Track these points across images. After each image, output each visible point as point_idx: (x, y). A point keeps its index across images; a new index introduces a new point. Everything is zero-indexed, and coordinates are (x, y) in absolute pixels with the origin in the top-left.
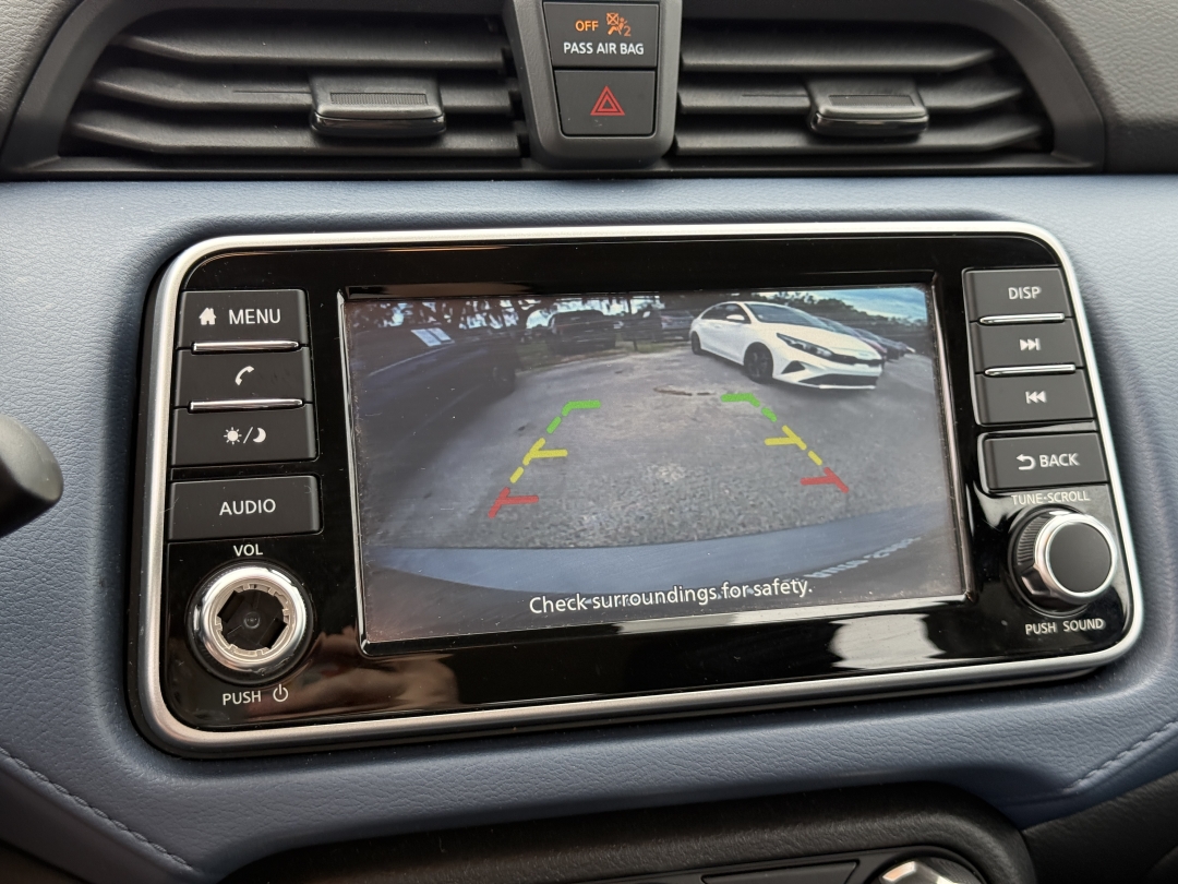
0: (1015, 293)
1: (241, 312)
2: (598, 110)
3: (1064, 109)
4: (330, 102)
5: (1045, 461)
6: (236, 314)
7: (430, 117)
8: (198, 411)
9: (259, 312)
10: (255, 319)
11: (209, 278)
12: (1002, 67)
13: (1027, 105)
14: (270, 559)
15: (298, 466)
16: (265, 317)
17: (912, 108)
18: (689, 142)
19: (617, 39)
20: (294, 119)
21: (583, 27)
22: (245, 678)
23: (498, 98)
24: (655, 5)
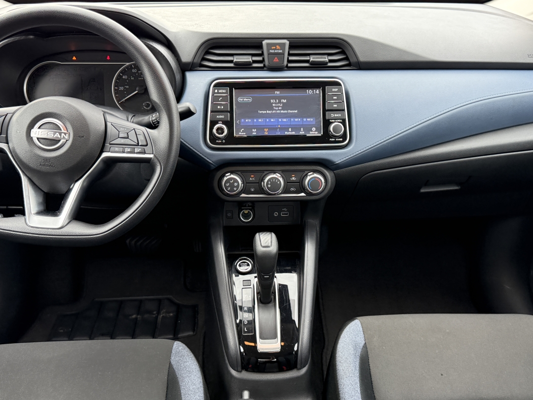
0: (333, 90)
1: (221, 90)
2: (275, 60)
3: (353, 59)
4: (236, 59)
5: (335, 115)
7: (250, 62)
8: (215, 104)
11: (217, 86)
12: (343, 52)
13: (347, 59)
14: (223, 124)
15: (227, 112)
16: (224, 91)
17: (326, 59)
18: (290, 65)
19: (278, 50)
20: (231, 62)
21: (273, 48)
22: (219, 138)
23: (260, 58)
24: (284, 44)
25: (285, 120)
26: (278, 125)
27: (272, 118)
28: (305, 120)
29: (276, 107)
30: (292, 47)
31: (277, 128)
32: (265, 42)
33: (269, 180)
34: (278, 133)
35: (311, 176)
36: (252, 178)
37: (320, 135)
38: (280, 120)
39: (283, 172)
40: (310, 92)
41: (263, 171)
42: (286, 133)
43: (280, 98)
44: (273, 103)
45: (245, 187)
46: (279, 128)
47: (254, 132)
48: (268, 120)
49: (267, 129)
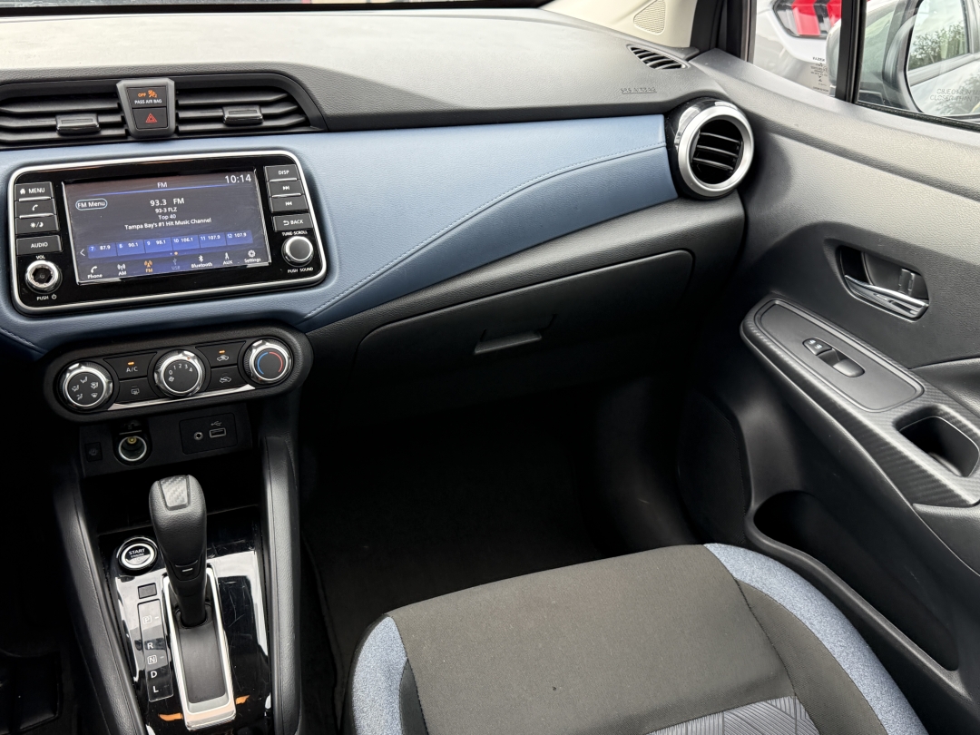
0: (280, 173)
1: (33, 189)
2: (148, 121)
3: (311, 113)
4: (61, 123)
5: (292, 222)
6: (31, 190)
7: (94, 126)
8: (22, 219)
11: (23, 179)
12: (289, 99)
13: (299, 111)
14: (47, 259)
15: (55, 233)
16: (40, 190)
17: (257, 113)
18: (182, 128)
19: (152, 98)
20: (52, 129)
21: (141, 95)
22: (42, 292)
23: (117, 118)
24: (164, 87)
25: (188, 240)
26: (173, 252)
27: (158, 237)
28: (230, 236)
29: (163, 214)
30: (181, 91)
31: (172, 258)
32: (121, 85)
33: (169, 367)
34: (177, 268)
35: (258, 349)
36: (130, 367)
37: (266, 264)
38: (176, 241)
39: (199, 349)
40: (232, 179)
41: (154, 350)
42: (194, 266)
44: (155, 207)
45: (117, 389)
46: (176, 257)
47: (120, 270)
48: (149, 243)
49: (151, 262)
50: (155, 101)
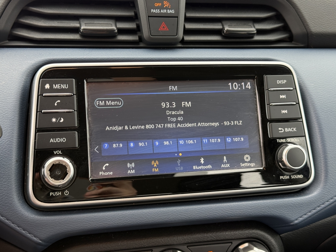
0: (279, 82)
1: (57, 85)
3: (296, 29)
4: (85, 26)
5: (286, 130)
6: (55, 86)
7: (113, 30)
8: (44, 113)
9: (62, 85)
10: (61, 87)
11: (49, 75)
12: (278, 17)
13: (285, 28)
14: (63, 155)
15: (72, 129)
16: (64, 86)
17: (251, 29)
18: (187, 38)
19: (167, 8)
21: (157, 5)
22: (56, 188)
23: (133, 25)
25: (191, 142)
26: (178, 153)
27: (166, 138)
28: (229, 140)
29: (172, 116)
30: (191, 4)
31: (176, 159)
38: (182, 142)
39: (189, 247)
40: (234, 86)
43: (179, 99)
44: (166, 109)
46: (181, 158)
47: (130, 169)
48: (157, 143)
49: (157, 162)
50: (169, 11)
